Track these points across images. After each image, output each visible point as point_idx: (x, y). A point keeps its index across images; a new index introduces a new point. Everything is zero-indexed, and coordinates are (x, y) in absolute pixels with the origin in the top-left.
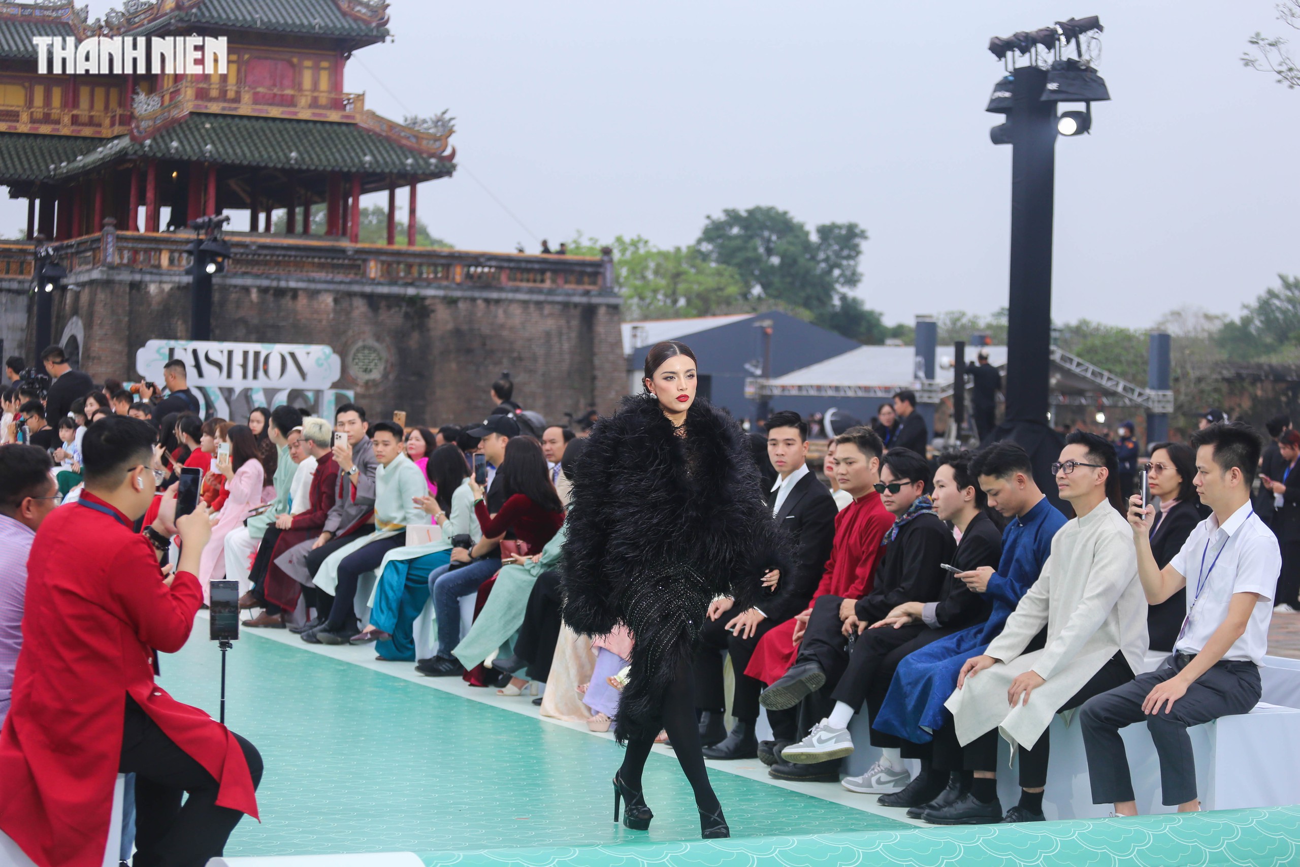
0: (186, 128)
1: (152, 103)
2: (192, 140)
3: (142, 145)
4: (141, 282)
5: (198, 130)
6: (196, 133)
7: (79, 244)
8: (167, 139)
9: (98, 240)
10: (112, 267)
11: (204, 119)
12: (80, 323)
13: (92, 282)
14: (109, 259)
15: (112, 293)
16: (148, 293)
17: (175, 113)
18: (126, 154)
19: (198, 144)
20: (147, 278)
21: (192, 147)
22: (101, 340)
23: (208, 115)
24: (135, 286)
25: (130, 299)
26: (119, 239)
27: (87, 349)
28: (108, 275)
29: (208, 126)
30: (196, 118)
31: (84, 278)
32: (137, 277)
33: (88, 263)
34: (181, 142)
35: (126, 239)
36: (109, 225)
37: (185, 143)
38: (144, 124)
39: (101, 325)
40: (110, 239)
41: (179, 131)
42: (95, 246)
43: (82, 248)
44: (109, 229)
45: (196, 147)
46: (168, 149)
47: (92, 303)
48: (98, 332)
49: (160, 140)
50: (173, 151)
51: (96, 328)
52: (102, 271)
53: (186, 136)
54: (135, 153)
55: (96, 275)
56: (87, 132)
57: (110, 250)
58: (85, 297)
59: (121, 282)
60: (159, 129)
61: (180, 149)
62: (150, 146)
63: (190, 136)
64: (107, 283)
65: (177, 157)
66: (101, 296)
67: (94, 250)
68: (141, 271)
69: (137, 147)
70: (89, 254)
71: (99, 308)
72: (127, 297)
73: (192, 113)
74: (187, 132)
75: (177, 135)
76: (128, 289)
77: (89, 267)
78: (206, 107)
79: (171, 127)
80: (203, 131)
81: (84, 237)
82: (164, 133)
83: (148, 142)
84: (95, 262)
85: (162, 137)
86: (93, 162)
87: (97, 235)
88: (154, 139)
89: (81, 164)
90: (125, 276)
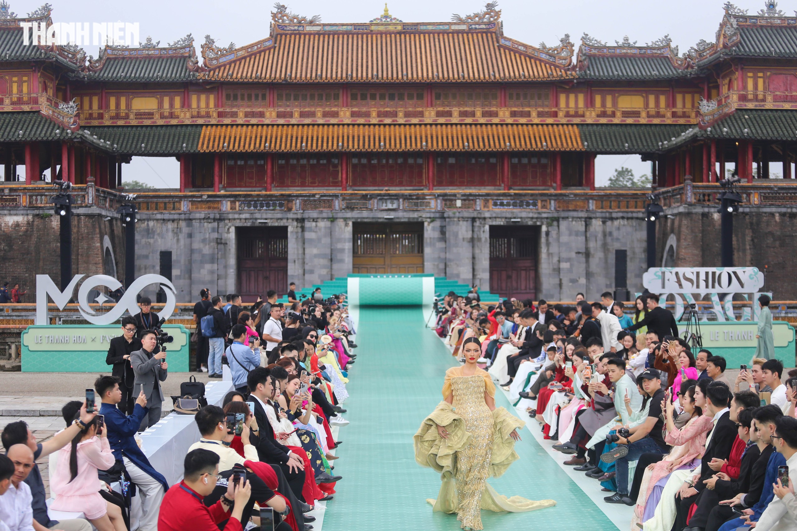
0: (733, 119)
1: (711, 105)
2: (736, 126)
3: (706, 131)
4: (708, 213)
5: (741, 120)
6: (739, 122)
7: (673, 190)
8: (721, 126)
9: (682, 188)
10: (690, 205)
11: (744, 113)
12: (675, 238)
13: (680, 214)
14: (689, 200)
15: (691, 220)
16: (713, 219)
17: (726, 110)
18: (697, 136)
19: (740, 128)
20: (712, 210)
21: (736, 130)
22: (685, 248)
23: (746, 110)
24: (705, 215)
25: (703, 223)
26: (694, 187)
27: (678, 253)
28: (688, 209)
29: (746, 117)
30: (739, 112)
31: (675, 211)
32: (706, 210)
33: (678, 202)
34: (730, 128)
35: (698, 187)
36: (688, 179)
37: (732, 128)
38: (706, 118)
39: (685, 239)
40: (689, 188)
41: (729, 121)
42: (681, 191)
43: (675, 192)
44: (688, 182)
45: (739, 130)
46: (722, 132)
47: (680, 226)
48: (684, 243)
49: (717, 127)
50: (725, 134)
51: (682, 241)
52: (685, 207)
53: (733, 123)
54: (702, 136)
55: (681, 209)
56: (682, 121)
57: (689, 194)
58: (676, 223)
59: (696, 214)
60: (716, 121)
61: (729, 132)
62: (711, 131)
63: (735, 124)
64: (688, 214)
65: (727, 137)
66: (685, 222)
67: (680, 194)
68: (708, 206)
69: (703, 132)
70: (679, 196)
71: (684, 230)
72: (700, 222)
73: (737, 109)
74: (734, 121)
75: (728, 124)
76: (700, 217)
77: (679, 204)
78: (745, 106)
79: (724, 119)
80: (743, 120)
81: (677, 186)
82: (720, 123)
83: (709, 129)
84: (681, 201)
85: (718, 125)
86: (681, 141)
87: (682, 185)
88: (714, 127)
89: (674, 142)
90: (699, 210)
